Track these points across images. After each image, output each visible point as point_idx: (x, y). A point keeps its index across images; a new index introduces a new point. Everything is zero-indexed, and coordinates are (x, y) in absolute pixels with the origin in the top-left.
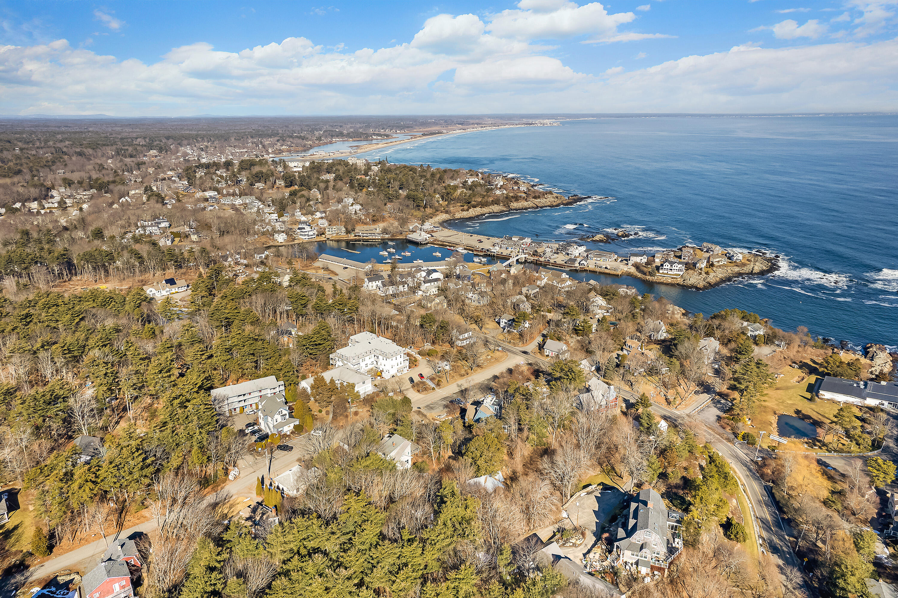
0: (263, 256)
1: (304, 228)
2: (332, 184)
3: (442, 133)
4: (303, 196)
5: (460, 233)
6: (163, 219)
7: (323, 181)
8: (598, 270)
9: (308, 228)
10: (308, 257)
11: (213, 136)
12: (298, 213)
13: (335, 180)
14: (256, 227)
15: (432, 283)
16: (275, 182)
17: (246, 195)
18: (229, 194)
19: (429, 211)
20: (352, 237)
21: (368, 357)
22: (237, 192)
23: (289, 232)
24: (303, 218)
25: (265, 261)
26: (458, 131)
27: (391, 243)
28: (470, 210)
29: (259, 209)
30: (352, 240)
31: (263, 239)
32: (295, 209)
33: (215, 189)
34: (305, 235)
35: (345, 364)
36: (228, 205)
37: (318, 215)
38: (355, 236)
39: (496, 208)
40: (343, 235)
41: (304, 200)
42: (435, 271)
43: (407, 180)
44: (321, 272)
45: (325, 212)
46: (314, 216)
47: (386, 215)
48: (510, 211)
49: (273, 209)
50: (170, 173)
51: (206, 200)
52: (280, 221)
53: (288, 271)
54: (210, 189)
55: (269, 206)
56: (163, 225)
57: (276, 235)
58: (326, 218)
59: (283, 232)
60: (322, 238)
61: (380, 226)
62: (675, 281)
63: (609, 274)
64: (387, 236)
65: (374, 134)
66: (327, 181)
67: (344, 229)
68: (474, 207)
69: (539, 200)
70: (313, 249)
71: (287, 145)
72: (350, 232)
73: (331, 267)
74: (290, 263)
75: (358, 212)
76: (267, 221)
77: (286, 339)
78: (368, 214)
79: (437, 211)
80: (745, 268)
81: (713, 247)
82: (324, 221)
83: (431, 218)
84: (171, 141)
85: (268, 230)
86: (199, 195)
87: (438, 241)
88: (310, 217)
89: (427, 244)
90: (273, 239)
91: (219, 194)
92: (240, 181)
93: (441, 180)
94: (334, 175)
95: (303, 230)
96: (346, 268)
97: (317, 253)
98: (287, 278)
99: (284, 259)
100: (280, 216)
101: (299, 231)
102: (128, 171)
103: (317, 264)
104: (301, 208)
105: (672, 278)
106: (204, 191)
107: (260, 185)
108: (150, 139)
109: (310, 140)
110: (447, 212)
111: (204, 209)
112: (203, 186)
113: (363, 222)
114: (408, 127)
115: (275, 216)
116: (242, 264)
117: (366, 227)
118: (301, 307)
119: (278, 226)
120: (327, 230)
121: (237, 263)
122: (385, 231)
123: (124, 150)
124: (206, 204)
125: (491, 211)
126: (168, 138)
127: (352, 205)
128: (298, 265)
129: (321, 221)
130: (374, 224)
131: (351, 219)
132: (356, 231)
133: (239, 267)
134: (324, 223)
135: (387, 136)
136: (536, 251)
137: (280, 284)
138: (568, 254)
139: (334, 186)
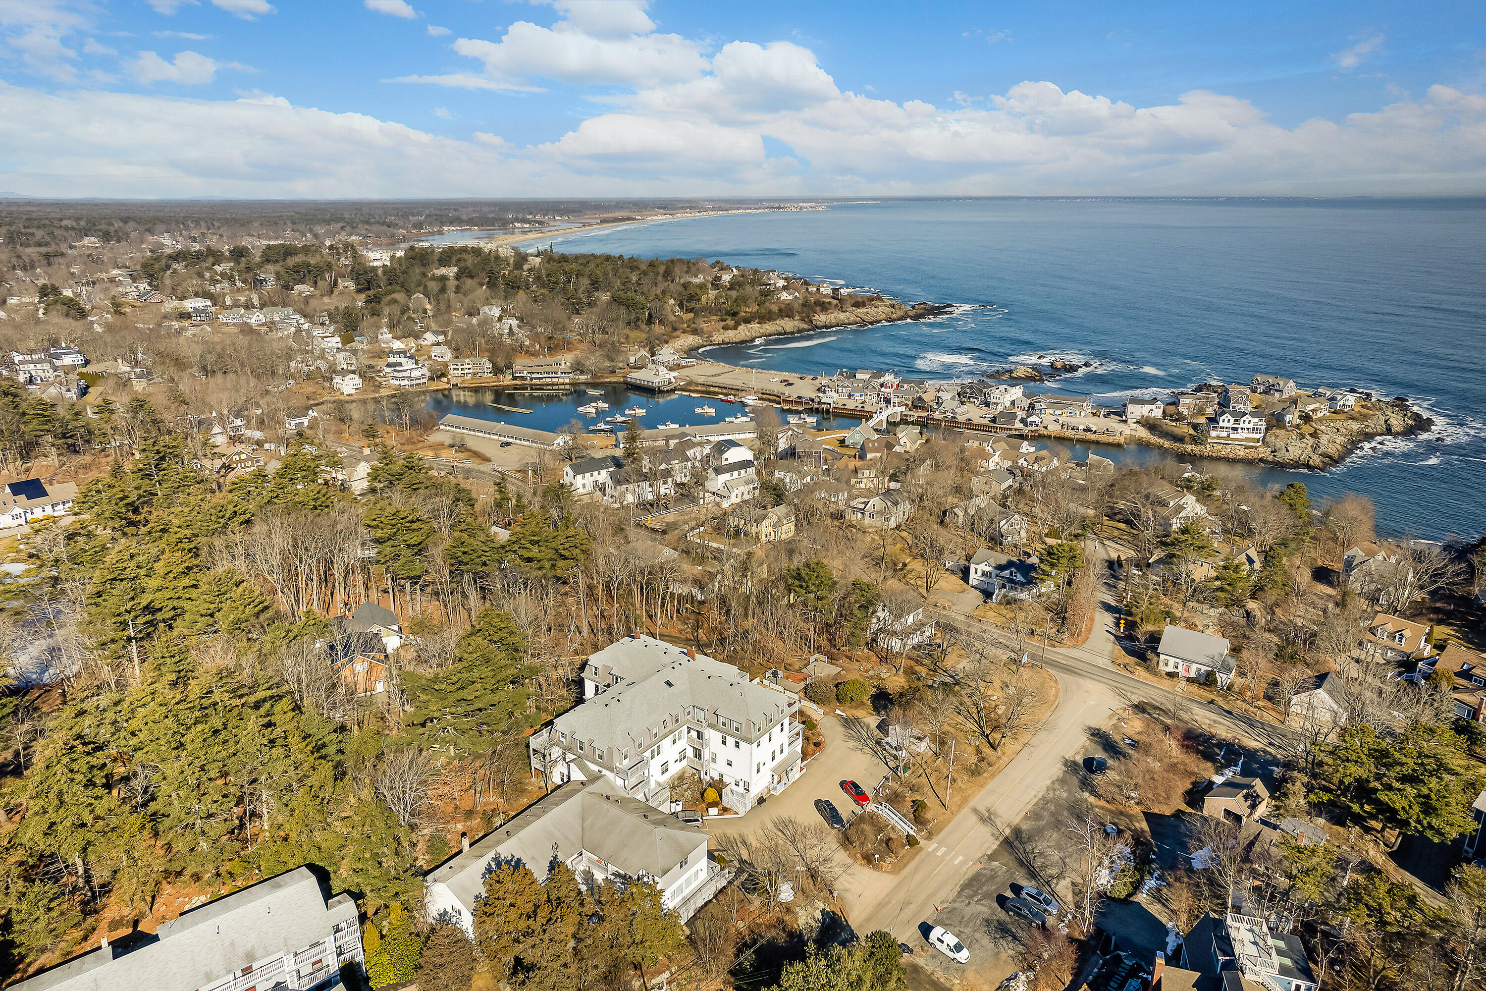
0: (306, 421)
1: (400, 364)
2: (452, 284)
3: (634, 219)
4: (395, 301)
5: (737, 370)
6: (68, 347)
7: (434, 278)
8: (1069, 434)
9: (408, 364)
10: (415, 422)
11: (219, 220)
12: (386, 335)
13: (458, 277)
14: (292, 364)
15: (736, 474)
16: (336, 284)
17: (274, 304)
18: (236, 304)
19: (658, 329)
20: (507, 380)
21: (669, 740)
22: (256, 301)
23: (367, 374)
24: (397, 345)
25: (308, 432)
26: (661, 217)
27: (592, 392)
28: (740, 328)
29: (299, 330)
30: (507, 387)
31: (309, 388)
32: (379, 327)
33: (207, 295)
34: (403, 378)
35: (595, 778)
36: (234, 324)
37: (429, 338)
38: (515, 378)
39: (788, 324)
40: (487, 377)
41: (396, 309)
42: (733, 444)
43: (606, 274)
44: (448, 455)
45: (444, 333)
46: (420, 342)
47: (573, 337)
48: (817, 330)
49: (332, 329)
50: (115, 272)
51: (184, 316)
52: (346, 351)
53: (367, 451)
54: (197, 295)
55: (322, 324)
56: (67, 360)
57: (337, 379)
58: (446, 343)
59: (353, 372)
60: (442, 384)
61: (566, 360)
62: (1252, 454)
63: (1097, 443)
64: (583, 378)
65: (518, 220)
66: (444, 279)
67: (489, 365)
68: (747, 321)
69: (864, 310)
70: (423, 405)
71: (360, 235)
72: (502, 372)
73: (471, 444)
74: (370, 433)
75: (515, 329)
76: (317, 352)
77: (360, 666)
78: (535, 337)
79: (675, 329)
80: (1370, 423)
81: (1281, 383)
82: (444, 349)
83: (667, 343)
84: (131, 225)
85: (318, 368)
86: (171, 305)
87: (697, 384)
88: (412, 343)
89: (673, 391)
90: (331, 387)
91: (214, 304)
92: (261, 282)
93: (668, 274)
94: (455, 269)
95: (398, 368)
96: (508, 444)
97: (434, 413)
98: (363, 469)
99: (355, 427)
100: (347, 340)
101: (388, 370)
102: (24, 269)
103: (434, 438)
104: (392, 327)
105: (1247, 447)
106: (183, 298)
107: (303, 289)
108: (88, 221)
109: (402, 228)
110: (695, 332)
111: (179, 332)
112: (180, 290)
113: (527, 352)
114: (573, 211)
115: (335, 342)
116: (249, 440)
117: (535, 361)
118: (409, 552)
119: (341, 360)
120: (451, 367)
121: (235, 439)
122: (578, 368)
123: (26, 234)
124: (186, 323)
125: (780, 329)
126: (126, 220)
127: (500, 319)
128: (392, 438)
129: (435, 351)
130: (551, 355)
131: (501, 344)
132: (516, 368)
133: (240, 447)
134: (444, 354)
135: (540, 223)
136: (920, 398)
137: (344, 487)
138: (987, 404)
139: (458, 288)
